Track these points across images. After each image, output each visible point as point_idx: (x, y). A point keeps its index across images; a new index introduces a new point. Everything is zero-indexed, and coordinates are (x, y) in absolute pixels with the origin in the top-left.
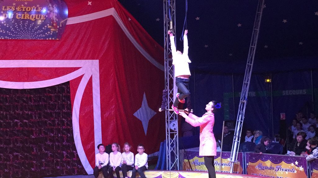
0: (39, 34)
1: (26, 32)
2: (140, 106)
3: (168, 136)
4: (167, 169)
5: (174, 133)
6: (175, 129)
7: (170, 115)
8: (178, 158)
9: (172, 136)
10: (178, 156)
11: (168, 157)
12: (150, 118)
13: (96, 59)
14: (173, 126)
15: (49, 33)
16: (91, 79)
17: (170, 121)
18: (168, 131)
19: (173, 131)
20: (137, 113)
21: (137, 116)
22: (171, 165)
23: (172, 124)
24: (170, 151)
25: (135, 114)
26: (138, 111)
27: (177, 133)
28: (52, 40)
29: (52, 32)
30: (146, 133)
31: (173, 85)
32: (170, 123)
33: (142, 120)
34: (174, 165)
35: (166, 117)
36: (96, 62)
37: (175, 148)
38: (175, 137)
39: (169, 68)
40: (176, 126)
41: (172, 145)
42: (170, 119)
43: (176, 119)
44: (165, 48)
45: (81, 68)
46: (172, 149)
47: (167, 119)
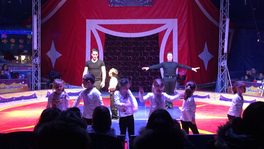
0: (140, 3)
1: (133, 2)
2: (202, 51)
3: (219, 71)
4: (218, 92)
5: (224, 69)
6: (224, 66)
7: (221, 56)
8: (225, 85)
9: (222, 70)
10: (225, 84)
11: (219, 84)
12: (209, 60)
13: (176, 18)
14: (223, 64)
15: (146, 2)
16: (172, 31)
17: (221, 61)
18: (220, 67)
19: (224, 67)
20: (201, 55)
21: (200, 57)
22: (221, 89)
23: (223, 63)
24: (220, 81)
25: (200, 56)
26: (201, 54)
27: (225, 69)
28: (148, 6)
29: (148, 1)
30: (206, 69)
31: (225, 36)
32: (221, 62)
33: (204, 60)
34: (223, 89)
35: (219, 58)
36: (176, 20)
37: (224, 78)
38: (224, 71)
39: (223, 25)
40: (226, 64)
41: (222, 76)
42: (222, 59)
43: (226, 59)
44: (221, 11)
45: (165, 24)
46: (222, 79)
47: (220, 59)
